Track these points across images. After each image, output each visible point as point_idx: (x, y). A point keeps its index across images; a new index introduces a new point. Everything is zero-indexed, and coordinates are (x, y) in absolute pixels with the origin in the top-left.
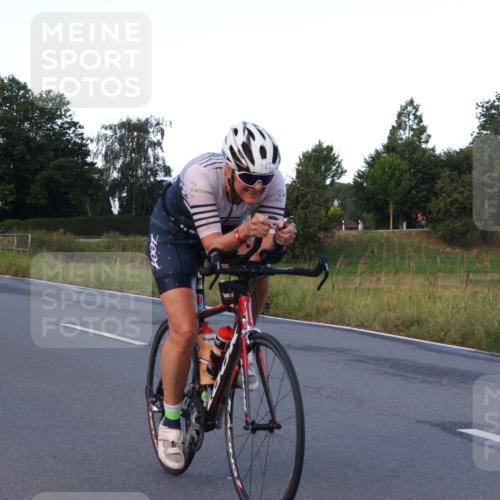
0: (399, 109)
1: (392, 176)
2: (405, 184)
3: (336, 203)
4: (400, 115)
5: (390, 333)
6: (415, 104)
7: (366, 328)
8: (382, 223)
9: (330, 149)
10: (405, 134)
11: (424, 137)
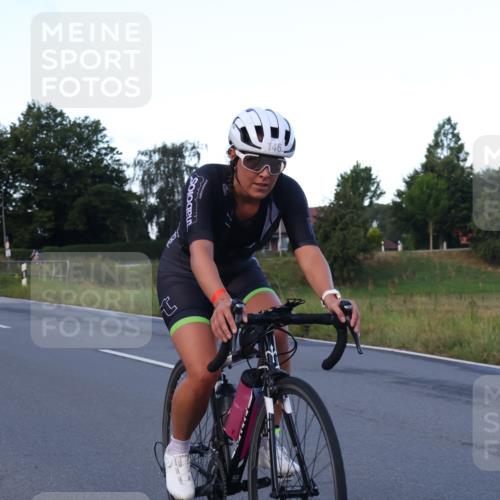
0: (436, 128)
1: (430, 196)
2: (444, 203)
3: (375, 224)
4: (437, 134)
5: (432, 354)
6: (453, 122)
7: (407, 349)
8: (422, 244)
9: (368, 170)
10: (443, 153)
11: (462, 156)
